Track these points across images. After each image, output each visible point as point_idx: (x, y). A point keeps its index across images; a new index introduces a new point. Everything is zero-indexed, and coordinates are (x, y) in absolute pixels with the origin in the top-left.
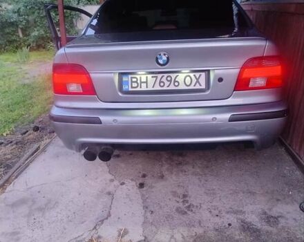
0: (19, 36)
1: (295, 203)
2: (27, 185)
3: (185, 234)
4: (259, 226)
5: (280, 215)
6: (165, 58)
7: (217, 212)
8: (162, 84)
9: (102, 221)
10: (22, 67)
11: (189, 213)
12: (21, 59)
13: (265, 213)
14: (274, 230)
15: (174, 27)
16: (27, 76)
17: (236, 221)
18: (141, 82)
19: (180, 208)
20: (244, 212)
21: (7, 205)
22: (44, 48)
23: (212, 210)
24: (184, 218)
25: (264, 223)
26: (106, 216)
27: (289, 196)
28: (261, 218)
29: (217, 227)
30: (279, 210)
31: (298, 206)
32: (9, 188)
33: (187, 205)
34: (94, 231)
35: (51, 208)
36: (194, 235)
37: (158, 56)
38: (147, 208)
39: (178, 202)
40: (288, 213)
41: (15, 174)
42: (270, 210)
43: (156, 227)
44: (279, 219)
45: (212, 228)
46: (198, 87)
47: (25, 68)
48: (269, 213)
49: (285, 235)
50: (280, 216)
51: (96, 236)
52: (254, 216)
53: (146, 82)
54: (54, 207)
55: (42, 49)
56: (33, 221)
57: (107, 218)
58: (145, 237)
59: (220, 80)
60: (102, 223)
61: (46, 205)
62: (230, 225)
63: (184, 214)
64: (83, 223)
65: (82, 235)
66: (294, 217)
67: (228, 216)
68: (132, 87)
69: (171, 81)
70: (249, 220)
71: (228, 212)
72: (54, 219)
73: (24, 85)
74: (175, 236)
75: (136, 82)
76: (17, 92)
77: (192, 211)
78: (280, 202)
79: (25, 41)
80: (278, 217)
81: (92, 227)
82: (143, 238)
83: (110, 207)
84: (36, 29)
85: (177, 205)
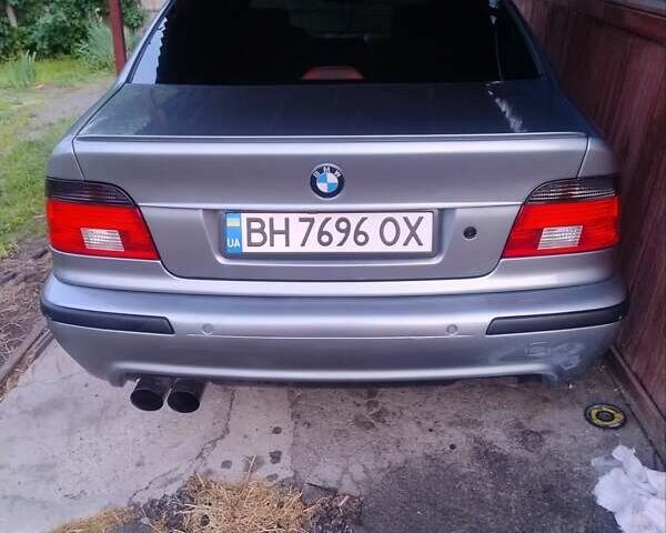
0: (8, 25)
1: (577, 406)
2: (60, 371)
3: (370, 465)
4: (506, 449)
5: (547, 428)
6: (333, 179)
7: (430, 424)
8: (325, 239)
9: (214, 443)
10: (21, 100)
11: (379, 425)
12: (18, 79)
13: (519, 425)
14: (532, 457)
15: (355, 75)
16: (34, 122)
17: (464, 439)
18: (273, 232)
19: (362, 416)
20: (480, 424)
21: (24, 412)
22: (67, 52)
23: (423, 421)
24: (369, 436)
25: (515, 445)
26: (220, 433)
27: (568, 392)
28: (511, 433)
29: (428, 452)
30: (546, 420)
31: (582, 413)
32: (25, 377)
33: (375, 410)
34: (200, 459)
35: (113, 418)
36: (385, 466)
37: (317, 175)
38: (298, 416)
39: (359, 405)
40: (562, 425)
41: (34, 349)
42: (529, 418)
43: (316, 453)
44: (545, 436)
45: (419, 454)
46: (413, 247)
47: (29, 101)
48: (528, 426)
49: (551, 466)
50: (548, 432)
51: (202, 470)
52: (498, 432)
53: (286, 232)
54: (118, 416)
55: (62, 55)
56: (78, 443)
57: (222, 437)
58: (295, 471)
59: (470, 232)
60: (214, 446)
61: (103, 410)
62: (453, 447)
63: (368, 428)
64: (176, 446)
65: (176, 469)
66: (572, 433)
67: (451, 431)
68: (250, 244)
69: (347, 231)
70: (489, 438)
71: (451, 424)
72: (120, 438)
73: (31, 144)
74: (350, 470)
75: (261, 231)
76: (16, 161)
77: (384, 422)
78: (549, 405)
79: (23, 36)
80: (543, 432)
81: (196, 453)
82: (291, 475)
83: (228, 415)
84: (47, 9)
85: (357, 410)
